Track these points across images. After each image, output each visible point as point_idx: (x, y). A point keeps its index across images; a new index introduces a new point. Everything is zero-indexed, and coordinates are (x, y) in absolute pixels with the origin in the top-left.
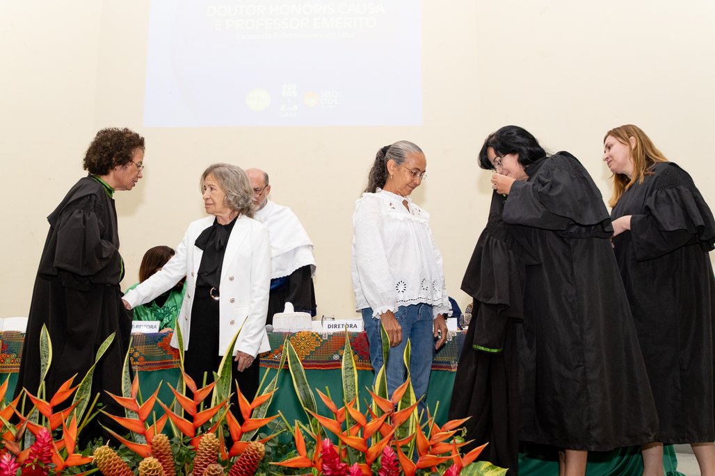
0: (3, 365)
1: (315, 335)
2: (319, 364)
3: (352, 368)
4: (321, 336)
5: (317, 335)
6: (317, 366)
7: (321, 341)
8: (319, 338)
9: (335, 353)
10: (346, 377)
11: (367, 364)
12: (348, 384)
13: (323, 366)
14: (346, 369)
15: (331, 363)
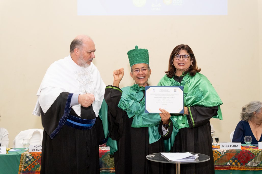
1: (217, 152)
2: (219, 167)
4: (220, 153)
5: (218, 152)
6: (219, 168)
7: (221, 155)
8: (219, 154)
9: (228, 162)
11: (244, 167)
13: (222, 168)
15: (226, 167)
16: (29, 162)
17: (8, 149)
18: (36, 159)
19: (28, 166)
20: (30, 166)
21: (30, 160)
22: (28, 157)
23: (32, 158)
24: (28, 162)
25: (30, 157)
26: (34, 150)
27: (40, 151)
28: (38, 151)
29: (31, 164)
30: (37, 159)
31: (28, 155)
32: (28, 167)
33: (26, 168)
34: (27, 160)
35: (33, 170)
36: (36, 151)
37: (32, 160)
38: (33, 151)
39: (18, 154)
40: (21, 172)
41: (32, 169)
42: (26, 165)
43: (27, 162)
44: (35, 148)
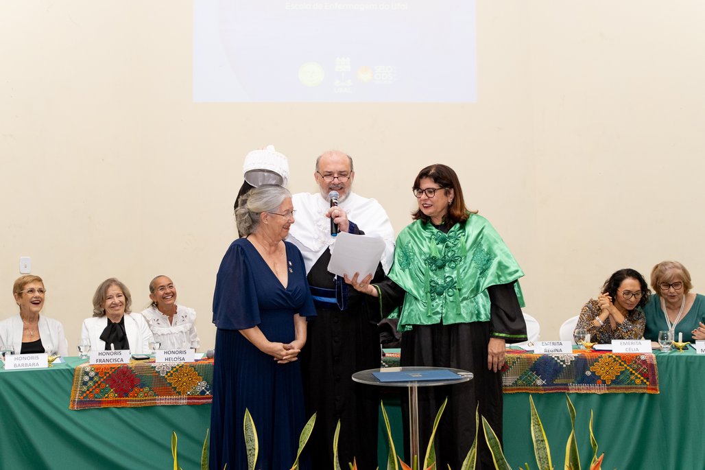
0: (137, 399)
3: (543, 441)
10: (538, 449)
12: (541, 457)
14: (537, 441)
16: (91, 383)
17: (51, 359)
18: (103, 377)
19: (88, 390)
20: (91, 390)
21: (91, 379)
22: (87, 373)
23: (96, 375)
24: (87, 382)
25: (92, 374)
26: (100, 360)
27: (110, 363)
28: (107, 363)
29: (94, 387)
30: (105, 377)
31: (88, 369)
32: (88, 392)
33: (85, 395)
34: (86, 378)
35: (96, 398)
36: (104, 363)
37: (96, 379)
38: (98, 363)
39: (70, 366)
40: (74, 401)
41: (96, 395)
42: (85, 388)
43: (85, 383)
44: (102, 357)
